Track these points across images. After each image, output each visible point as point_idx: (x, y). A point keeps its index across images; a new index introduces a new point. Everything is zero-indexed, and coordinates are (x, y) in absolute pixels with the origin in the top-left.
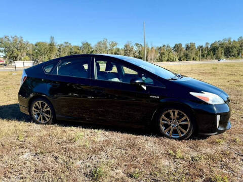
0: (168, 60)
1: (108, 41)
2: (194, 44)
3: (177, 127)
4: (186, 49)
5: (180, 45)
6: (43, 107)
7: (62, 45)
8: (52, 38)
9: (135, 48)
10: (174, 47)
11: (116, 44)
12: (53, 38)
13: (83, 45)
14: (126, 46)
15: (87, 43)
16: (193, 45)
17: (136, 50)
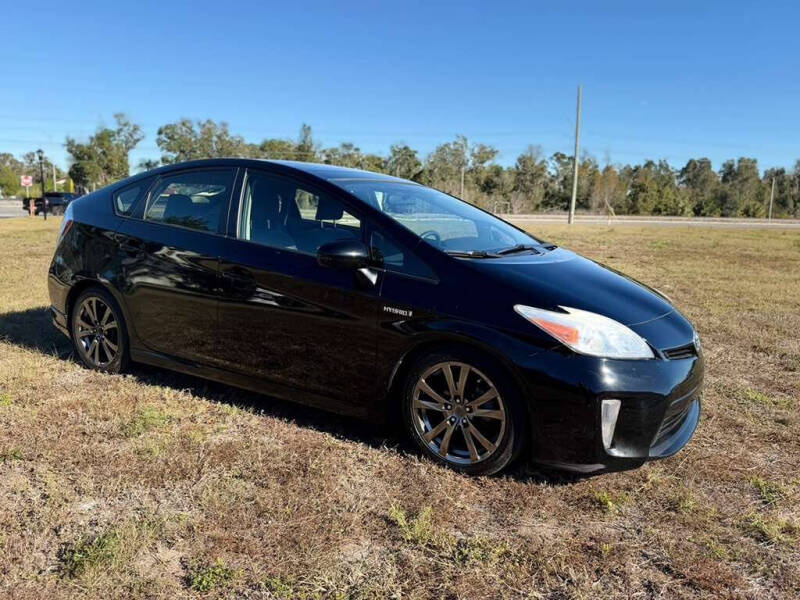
0: (657, 211)
1: (469, 143)
2: (755, 161)
3: (466, 425)
4: (725, 180)
5: (705, 164)
6: (100, 317)
7: (334, 151)
8: (306, 130)
9: (552, 168)
10: (685, 170)
11: (493, 153)
12: (309, 128)
13: (395, 153)
14: (522, 160)
15: (406, 148)
16: (748, 166)
17: (554, 172)
